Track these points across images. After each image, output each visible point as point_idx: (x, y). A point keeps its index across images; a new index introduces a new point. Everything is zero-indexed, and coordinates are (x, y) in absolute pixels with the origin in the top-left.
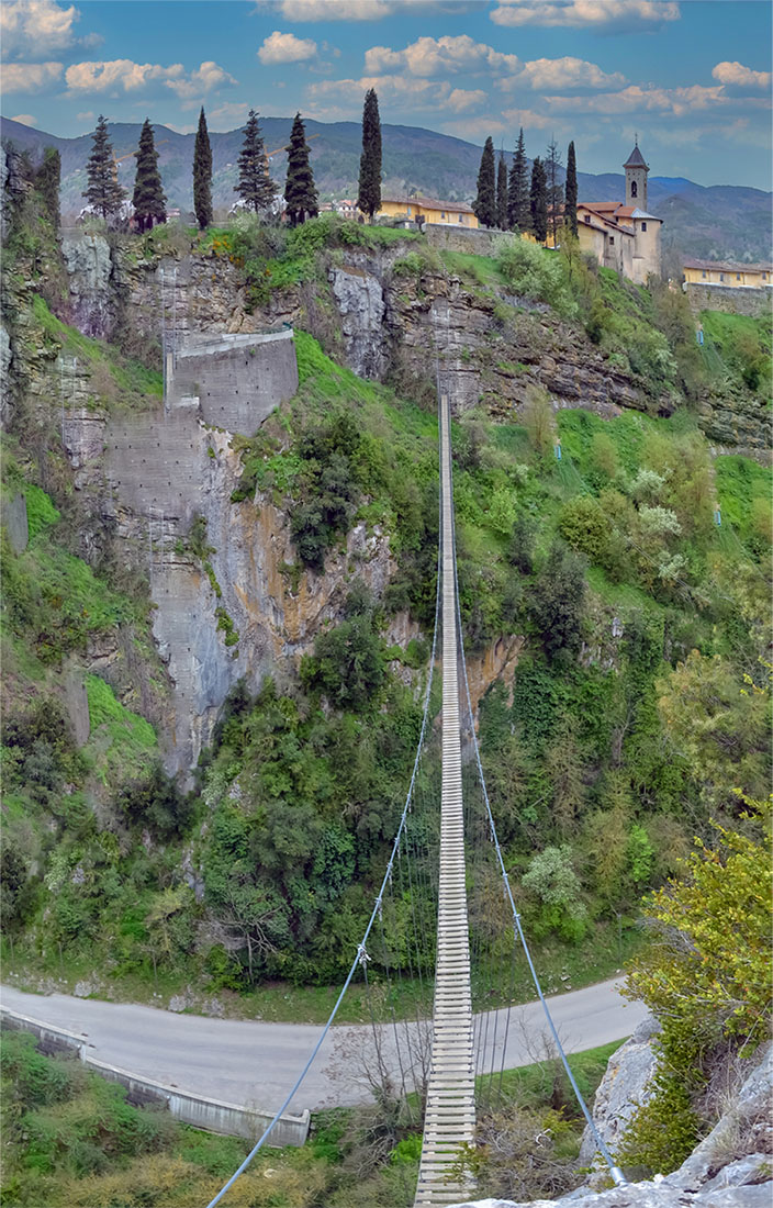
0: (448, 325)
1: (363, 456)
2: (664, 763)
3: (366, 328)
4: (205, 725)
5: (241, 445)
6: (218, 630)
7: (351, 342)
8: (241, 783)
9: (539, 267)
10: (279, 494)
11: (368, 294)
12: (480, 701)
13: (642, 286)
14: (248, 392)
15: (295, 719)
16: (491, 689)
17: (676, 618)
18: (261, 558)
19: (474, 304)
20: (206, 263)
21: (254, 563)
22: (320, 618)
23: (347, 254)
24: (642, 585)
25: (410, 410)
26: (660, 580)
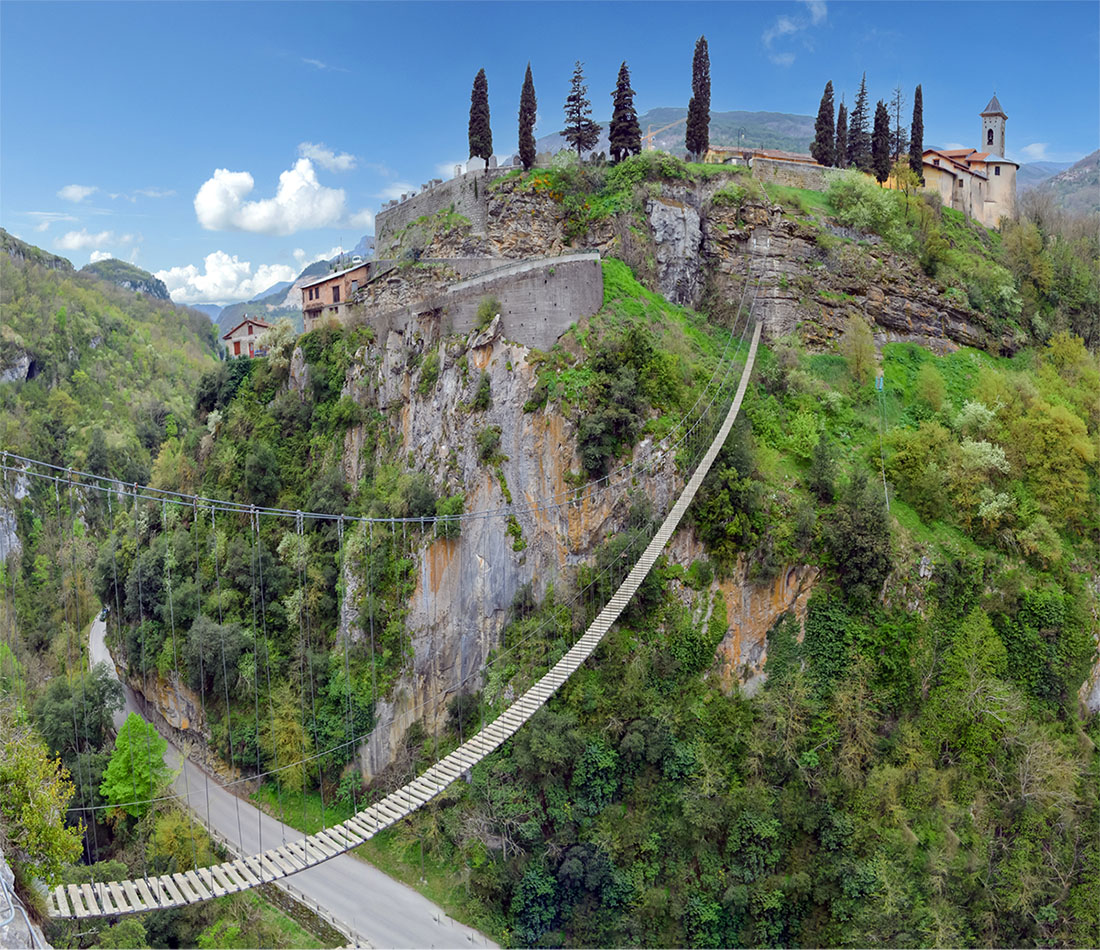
0: (767, 253)
1: (653, 370)
2: (971, 721)
3: (680, 256)
4: (493, 628)
5: (537, 358)
6: (506, 535)
7: (664, 269)
8: (514, 685)
9: (870, 198)
10: (568, 405)
11: (685, 224)
12: (768, 632)
13: (993, 230)
14: (546, 308)
15: (568, 627)
16: (781, 620)
17: (997, 563)
18: (550, 467)
19: (796, 233)
20: (527, 199)
21: (543, 472)
22: (603, 530)
23: (666, 187)
24: (959, 524)
25: (722, 336)
26: (981, 519)
